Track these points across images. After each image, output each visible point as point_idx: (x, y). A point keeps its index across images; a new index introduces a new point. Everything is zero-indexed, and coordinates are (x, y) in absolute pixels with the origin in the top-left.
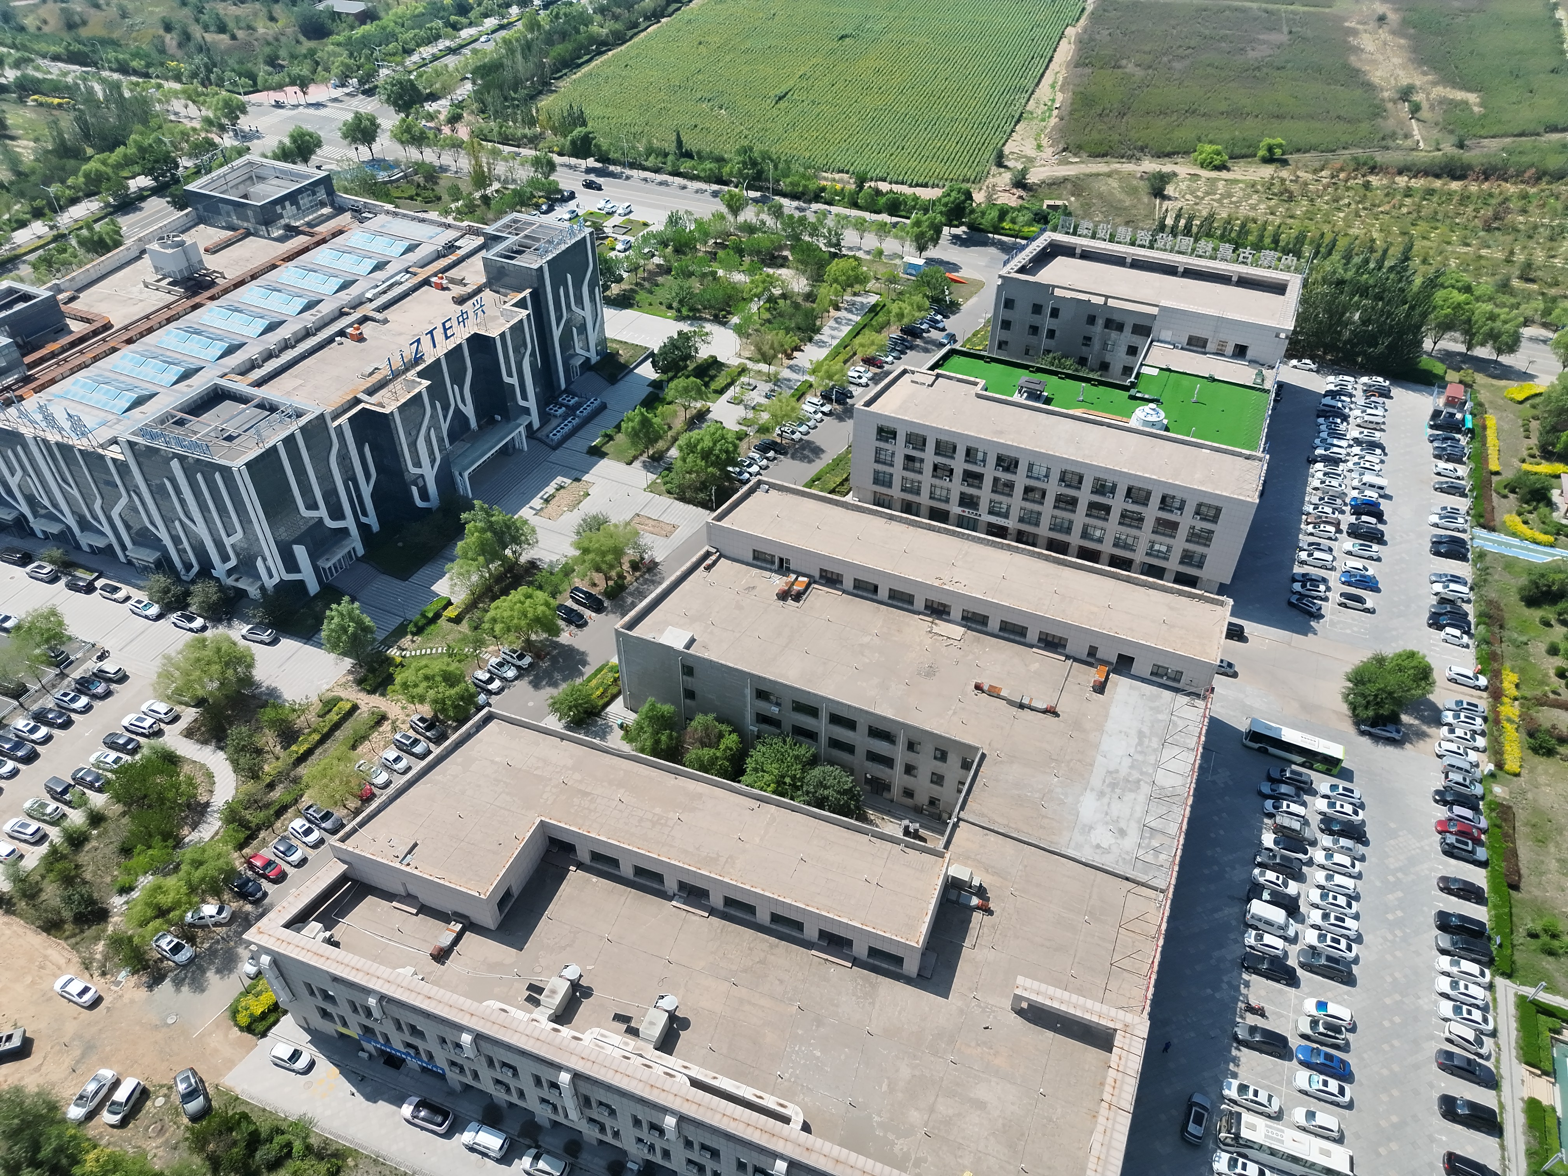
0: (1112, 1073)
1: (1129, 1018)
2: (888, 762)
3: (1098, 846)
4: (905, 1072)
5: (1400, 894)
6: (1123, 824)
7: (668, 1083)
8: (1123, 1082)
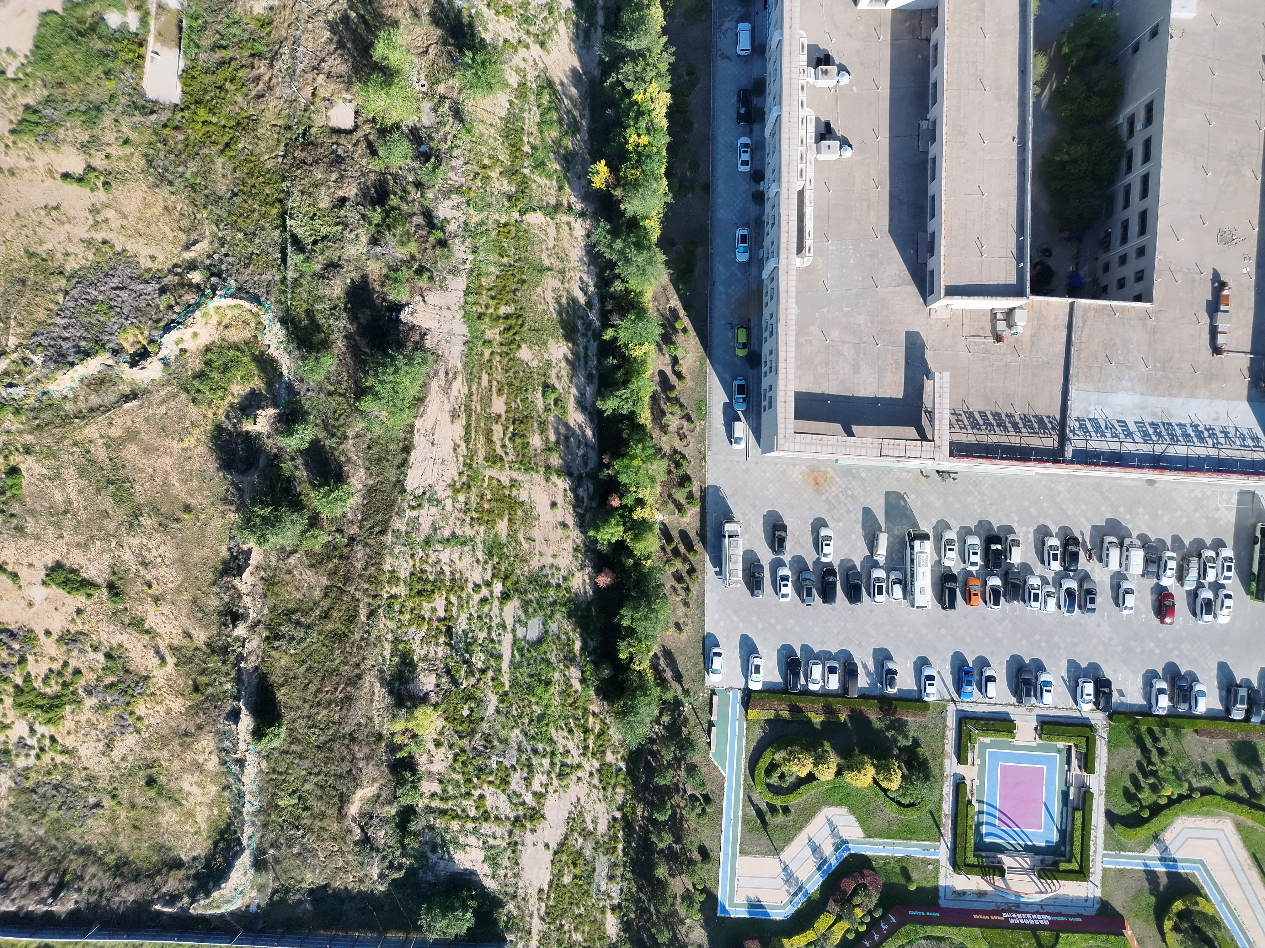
2: (1124, 239)
4: (861, 319)
7: (795, 174)
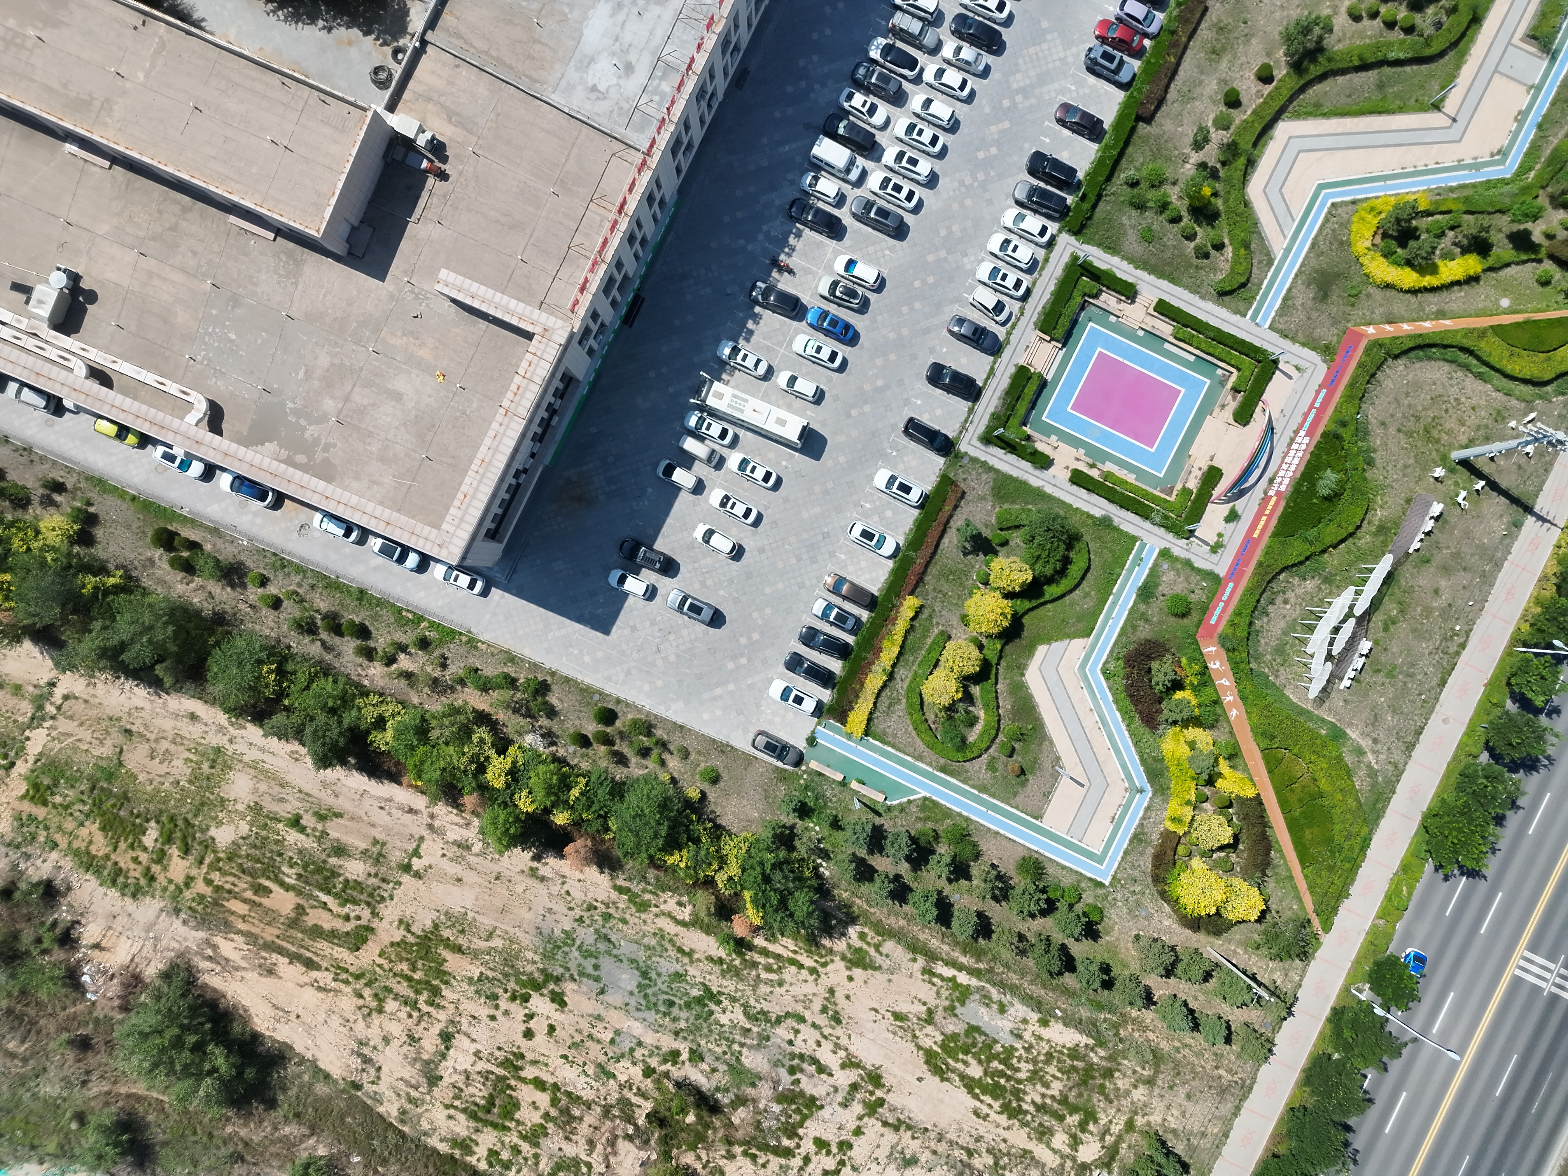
0: (517, 379)
1: (551, 321)
3: (594, 89)
4: (324, 360)
5: (1006, 125)
6: (632, 57)
7: (56, 369)
8: (526, 389)
